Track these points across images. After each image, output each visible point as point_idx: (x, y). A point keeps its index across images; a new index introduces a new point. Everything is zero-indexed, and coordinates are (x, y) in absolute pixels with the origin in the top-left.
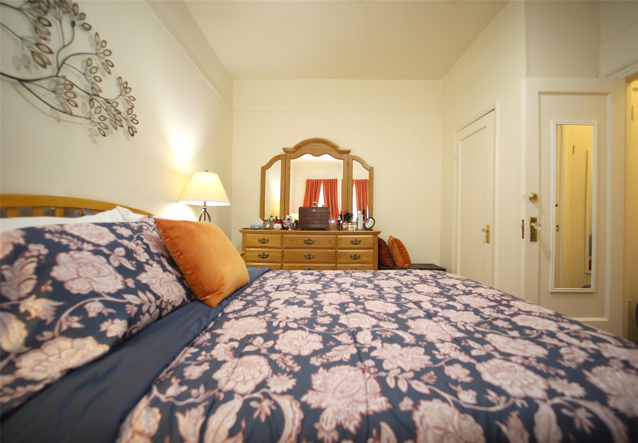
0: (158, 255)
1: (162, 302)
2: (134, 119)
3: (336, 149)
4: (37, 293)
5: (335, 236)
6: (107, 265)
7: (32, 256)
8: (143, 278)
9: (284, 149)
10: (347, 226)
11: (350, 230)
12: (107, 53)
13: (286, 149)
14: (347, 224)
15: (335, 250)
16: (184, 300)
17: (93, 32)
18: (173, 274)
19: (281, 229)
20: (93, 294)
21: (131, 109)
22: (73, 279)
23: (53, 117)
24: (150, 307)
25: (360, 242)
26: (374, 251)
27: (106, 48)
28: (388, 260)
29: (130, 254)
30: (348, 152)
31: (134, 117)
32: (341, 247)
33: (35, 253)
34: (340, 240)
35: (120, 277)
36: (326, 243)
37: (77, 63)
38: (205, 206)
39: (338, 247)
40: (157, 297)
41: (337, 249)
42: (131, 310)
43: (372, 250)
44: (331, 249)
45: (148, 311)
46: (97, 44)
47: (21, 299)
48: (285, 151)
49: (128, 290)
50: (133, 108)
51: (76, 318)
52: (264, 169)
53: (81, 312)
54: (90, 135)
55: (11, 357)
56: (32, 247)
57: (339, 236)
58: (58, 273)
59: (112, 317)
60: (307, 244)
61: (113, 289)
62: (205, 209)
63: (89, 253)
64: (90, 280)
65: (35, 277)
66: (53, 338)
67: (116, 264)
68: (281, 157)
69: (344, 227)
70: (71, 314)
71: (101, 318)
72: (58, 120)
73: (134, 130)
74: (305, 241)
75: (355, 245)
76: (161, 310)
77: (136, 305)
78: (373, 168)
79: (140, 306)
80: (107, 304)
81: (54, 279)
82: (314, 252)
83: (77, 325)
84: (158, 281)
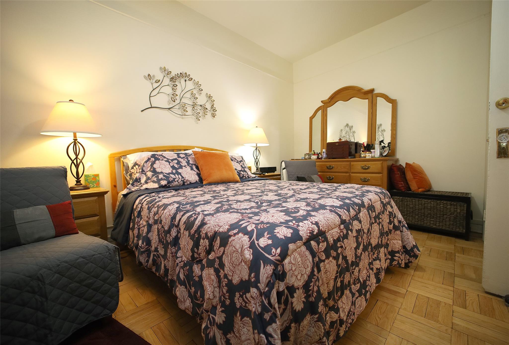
0: (192, 164)
1: (184, 179)
2: (214, 110)
3: (361, 91)
4: (150, 170)
5: (349, 163)
6: (169, 165)
7: (151, 161)
8: (180, 171)
9: (322, 102)
10: (365, 155)
11: (367, 157)
12: (200, 86)
13: (324, 101)
14: (365, 154)
15: (349, 174)
16: (197, 181)
17: (193, 80)
18: (195, 171)
19: (317, 159)
20: (162, 173)
21: (213, 105)
22: (158, 168)
23: (181, 118)
24: (179, 180)
25: (368, 168)
26: (382, 175)
27: (199, 84)
28: (402, 184)
29: (179, 163)
30: (372, 91)
31: (214, 109)
32: (353, 171)
33: (152, 160)
34: (352, 166)
35: (171, 169)
36: (342, 168)
37: (188, 95)
38: (257, 146)
39: (351, 172)
40: (183, 177)
41: (350, 173)
42: (171, 179)
43: (381, 175)
44: (346, 173)
45: (178, 181)
46: (195, 84)
47: (147, 172)
48: (323, 103)
49: (172, 173)
50: (214, 105)
51: (156, 178)
52: (311, 118)
53: (158, 177)
54: (195, 121)
55: (142, 184)
56: (152, 159)
57: (352, 163)
58: (155, 166)
59: (164, 179)
60: (329, 169)
61: (167, 172)
62: (257, 148)
63: (164, 161)
64: (162, 169)
65: (150, 166)
66: (150, 182)
67: (172, 165)
68: (321, 108)
69: (362, 156)
70: (155, 177)
71: (162, 179)
72: (183, 118)
73: (215, 115)
74: (327, 167)
75: (364, 170)
76: (184, 183)
77: (173, 178)
78: (396, 100)
79: (174, 179)
80: (164, 176)
81: (154, 167)
82: (334, 175)
83: (155, 180)
84: (186, 172)
